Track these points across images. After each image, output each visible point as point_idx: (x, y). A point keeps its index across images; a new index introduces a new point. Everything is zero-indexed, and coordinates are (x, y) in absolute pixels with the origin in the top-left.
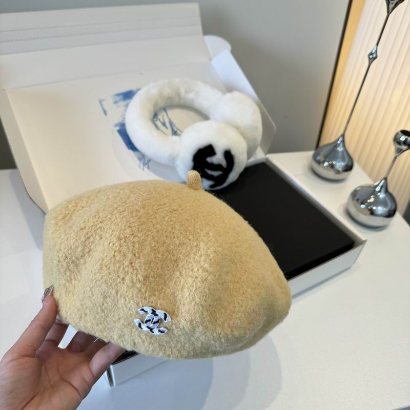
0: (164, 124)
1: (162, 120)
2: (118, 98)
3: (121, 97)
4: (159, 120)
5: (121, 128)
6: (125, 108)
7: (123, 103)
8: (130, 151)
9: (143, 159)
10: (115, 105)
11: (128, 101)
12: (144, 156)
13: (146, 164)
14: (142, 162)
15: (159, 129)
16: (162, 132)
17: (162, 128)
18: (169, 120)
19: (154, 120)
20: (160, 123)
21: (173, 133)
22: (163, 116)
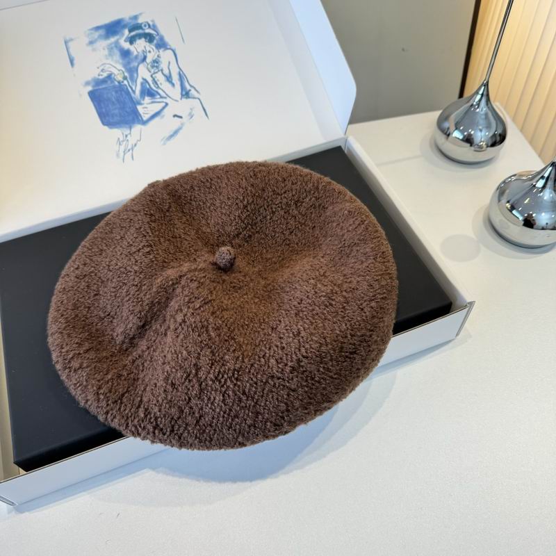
0: (169, 78)
1: (166, 72)
2: (96, 34)
3: (102, 32)
4: (162, 70)
5: (95, 88)
6: (106, 52)
7: (104, 44)
8: (106, 128)
9: (124, 143)
10: (90, 48)
11: (113, 40)
12: (126, 136)
13: (129, 150)
14: (122, 148)
15: (158, 87)
16: (164, 92)
17: (165, 85)
18: (178, 70)
19: (152, 71)
20: (162, 76)
21: (182, 95)
22: (169, 63)
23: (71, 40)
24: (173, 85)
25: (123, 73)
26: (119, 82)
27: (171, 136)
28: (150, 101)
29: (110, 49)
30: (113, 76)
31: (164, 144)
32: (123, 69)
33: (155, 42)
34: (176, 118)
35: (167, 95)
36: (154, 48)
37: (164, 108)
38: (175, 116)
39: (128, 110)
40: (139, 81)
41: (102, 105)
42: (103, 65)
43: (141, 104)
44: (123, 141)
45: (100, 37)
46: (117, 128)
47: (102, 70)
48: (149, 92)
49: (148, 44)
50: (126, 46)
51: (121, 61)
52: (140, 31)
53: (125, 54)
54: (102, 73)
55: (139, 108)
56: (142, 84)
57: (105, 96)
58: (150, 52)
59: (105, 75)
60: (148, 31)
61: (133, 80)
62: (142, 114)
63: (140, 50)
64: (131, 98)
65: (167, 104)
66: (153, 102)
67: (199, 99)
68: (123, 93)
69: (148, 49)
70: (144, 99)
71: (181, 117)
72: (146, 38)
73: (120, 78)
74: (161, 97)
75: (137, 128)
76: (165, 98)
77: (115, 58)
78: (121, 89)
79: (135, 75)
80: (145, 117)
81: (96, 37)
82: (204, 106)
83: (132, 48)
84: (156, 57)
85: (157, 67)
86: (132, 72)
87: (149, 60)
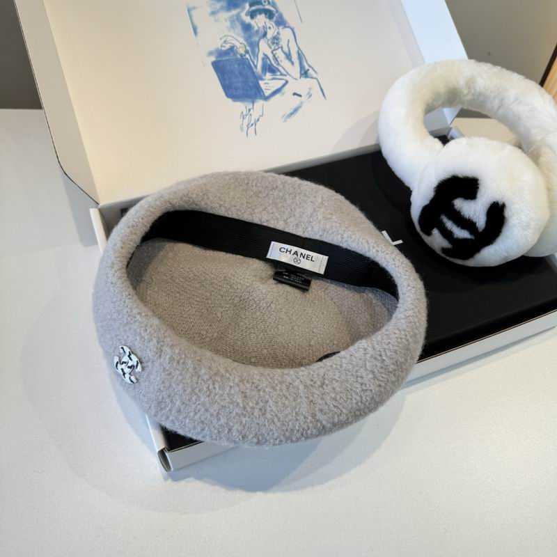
0: (288, 56)
1: (286, 49)
2: (218, 5)
3: (224, 3)
4: (282, 48)
5: (219, 59)
6: (228, 24)
7: (225, 16)
8: (230, 100)
9: (248, 117)
10: (212, 18)
11: (234, 12)
12: (249, 110)
13: (252, 125)
14: (246, 121)
15: (278, 64)
16: (284, 69)
17: (285, 63)
18: (297, 49)
19: (273, 47)
20: (282, 53)
21: (301, 75)
22: (289, 41)
23: (194, 8)
24: (293, 63)
25: (245, 47)
26: (241, 55)
27: (292, 114)
28: (271, 77)
29: (232, 21)
30: (235, 48)
31: (285, 121)
32: (245, 43)
33: (275, 18)
34: (295, 96)
35: (287, 73)
36: (274, 24)
37: (284, 85)
38: (295, 94)
39: (251, 85)
40: (261, 56)
41: (226, 76)
42: (226, 36)
43: (262, 79)
44: (246, 115)
45: (222, 8)
46: (240, 101)
47: (225, 42)
48: (270, 69)
49: (268, 20)
50: (247, 19)
51: (242, 34)
52: (260, 7)
53: (247, 28)
54: (224, 45)
55: (261, 83)
56: (263, 59)
57: (228, 68)
58: (270, 28)
59: (228, 46)
60: (267, 7)
61: (255, 55)
62: (265, 91)
63: (260, 25)
64: (253, 72)
65: (287, 82)
66: (273, 79)
67: (317, 79)
68: (245, 66)
69: (268, 25)
70: (265, 75)
71: (300, 96)
72: (266, 14)
73: (242, 51)
74: (282, 74)
75: (259, 103)
76: (285, 75)
77: (236, 30)
78: (243, 62)
79: (257, 50)
80: (267, 93)
81: (218, 8)
82: (322, 86)
83: (253, 22)
84: (276, 34)
85: (277, 44)
86: (254, 46)
87: (269, 36)
